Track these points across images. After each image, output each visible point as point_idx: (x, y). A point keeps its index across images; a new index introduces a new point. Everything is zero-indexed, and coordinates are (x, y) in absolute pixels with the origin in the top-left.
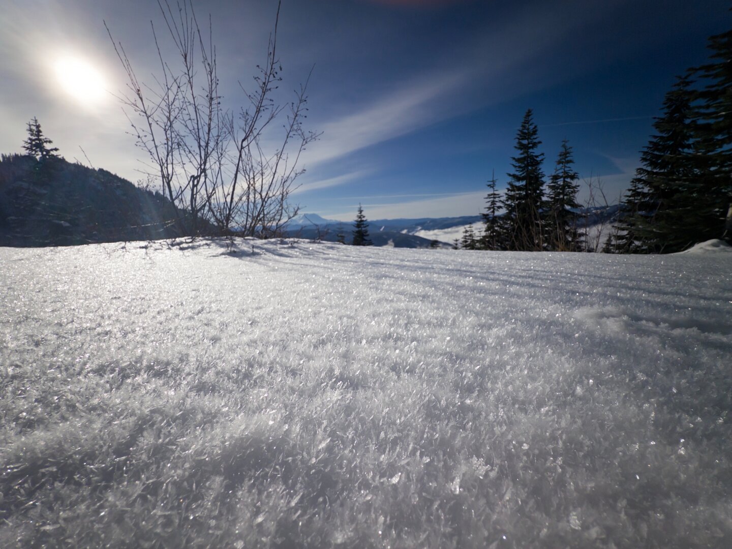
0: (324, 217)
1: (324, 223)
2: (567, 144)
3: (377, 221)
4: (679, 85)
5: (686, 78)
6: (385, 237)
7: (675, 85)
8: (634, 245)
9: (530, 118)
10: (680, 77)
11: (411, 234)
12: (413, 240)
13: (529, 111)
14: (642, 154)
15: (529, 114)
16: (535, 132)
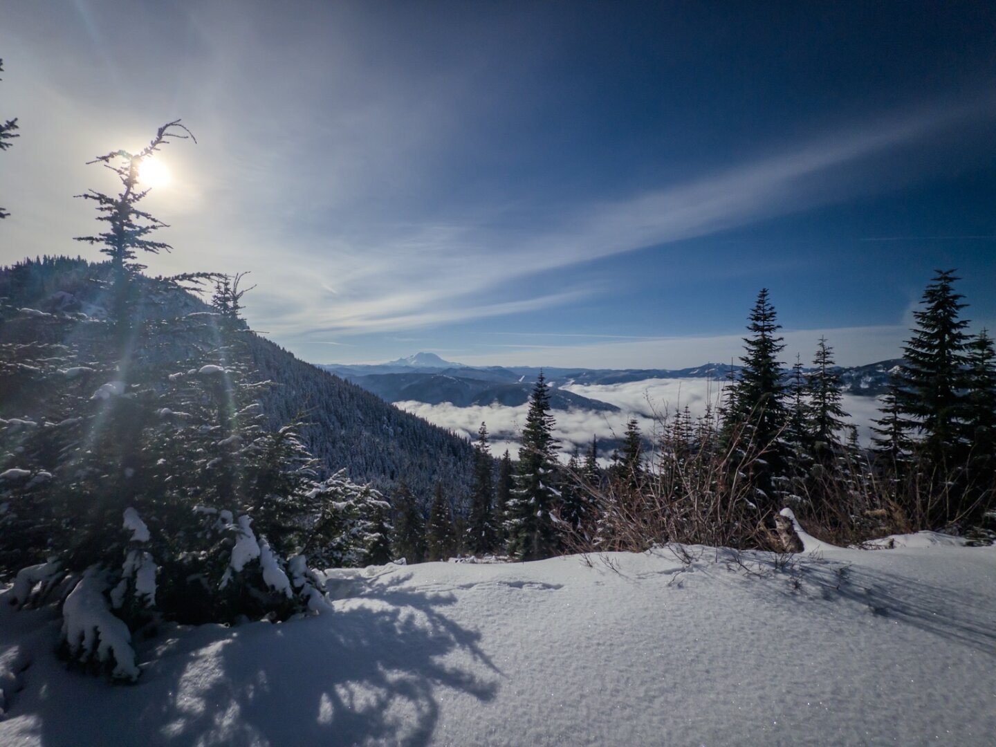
0: (443, 358)
1: (445, 367)
2: (825, 343)
3: (516, 369)
4: (939, 279)
5: (947, 273)
6: (525, 390)
7: (935, 279)
8: (900, 453)
9: (766, 298)
10: (940, 272)
11: (561, 388)
12: (563, 397)
13: (764, 291)
14: (904, 350)
15: (764, 294)
16: (771, 315)
